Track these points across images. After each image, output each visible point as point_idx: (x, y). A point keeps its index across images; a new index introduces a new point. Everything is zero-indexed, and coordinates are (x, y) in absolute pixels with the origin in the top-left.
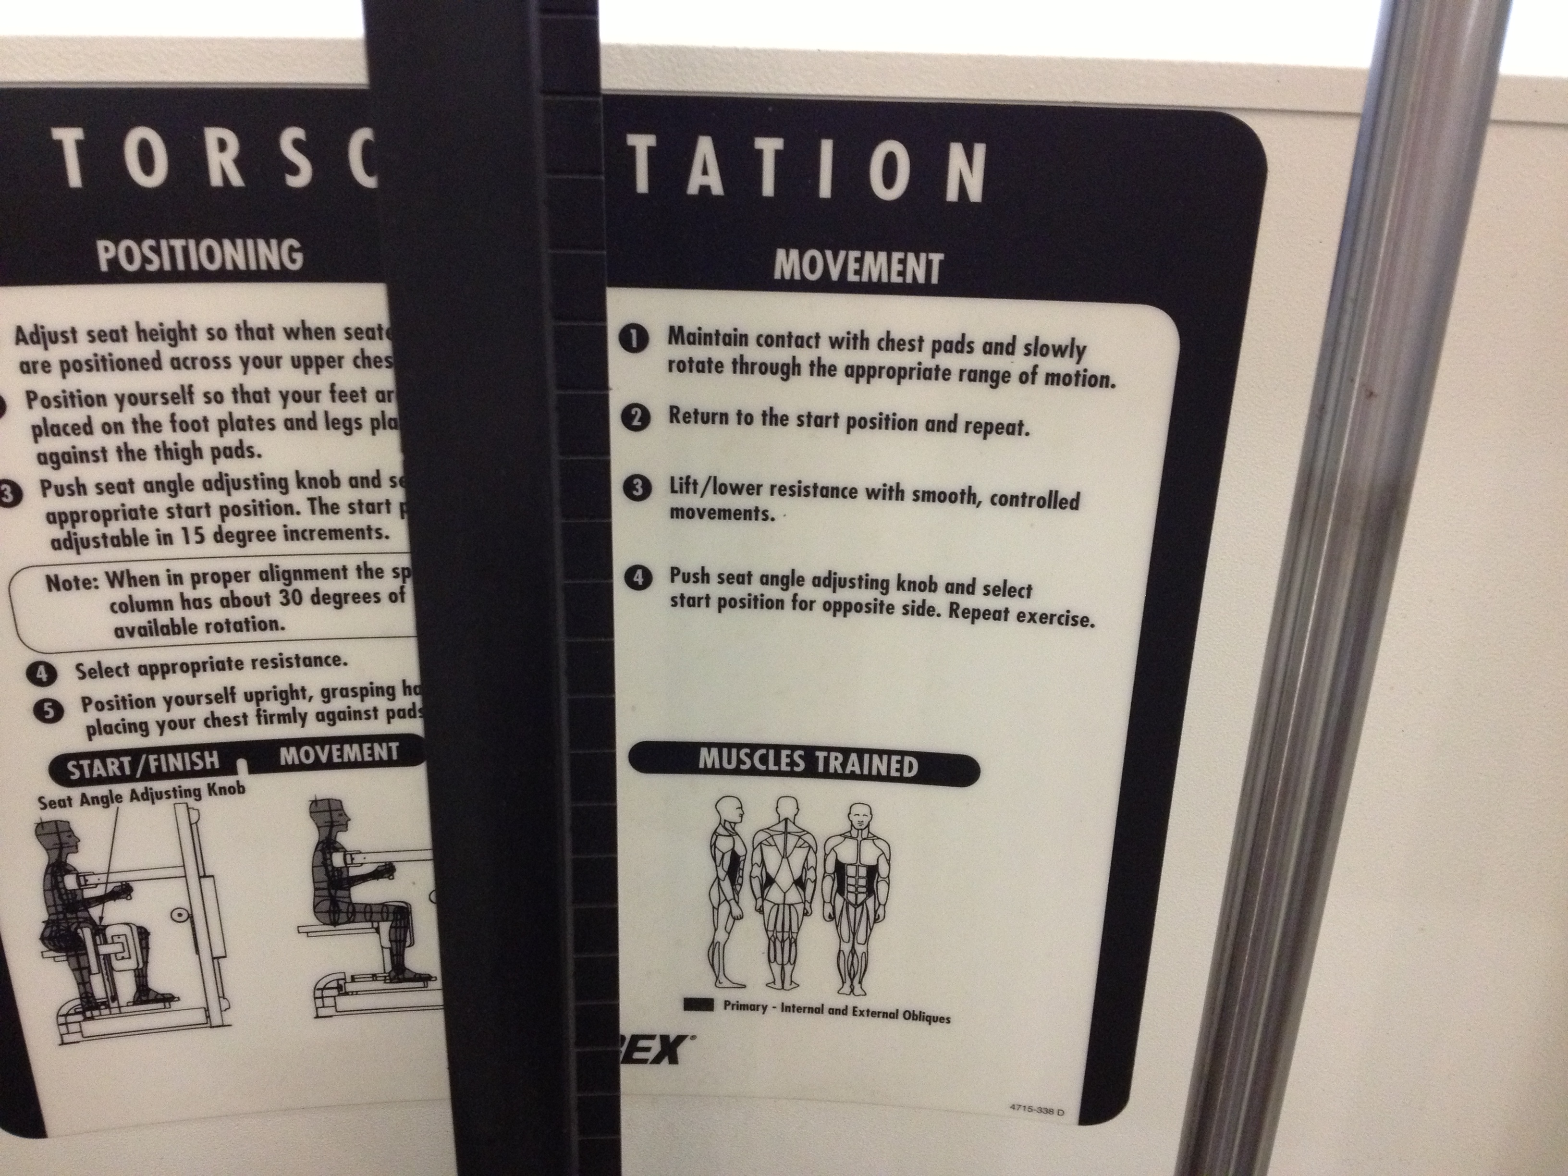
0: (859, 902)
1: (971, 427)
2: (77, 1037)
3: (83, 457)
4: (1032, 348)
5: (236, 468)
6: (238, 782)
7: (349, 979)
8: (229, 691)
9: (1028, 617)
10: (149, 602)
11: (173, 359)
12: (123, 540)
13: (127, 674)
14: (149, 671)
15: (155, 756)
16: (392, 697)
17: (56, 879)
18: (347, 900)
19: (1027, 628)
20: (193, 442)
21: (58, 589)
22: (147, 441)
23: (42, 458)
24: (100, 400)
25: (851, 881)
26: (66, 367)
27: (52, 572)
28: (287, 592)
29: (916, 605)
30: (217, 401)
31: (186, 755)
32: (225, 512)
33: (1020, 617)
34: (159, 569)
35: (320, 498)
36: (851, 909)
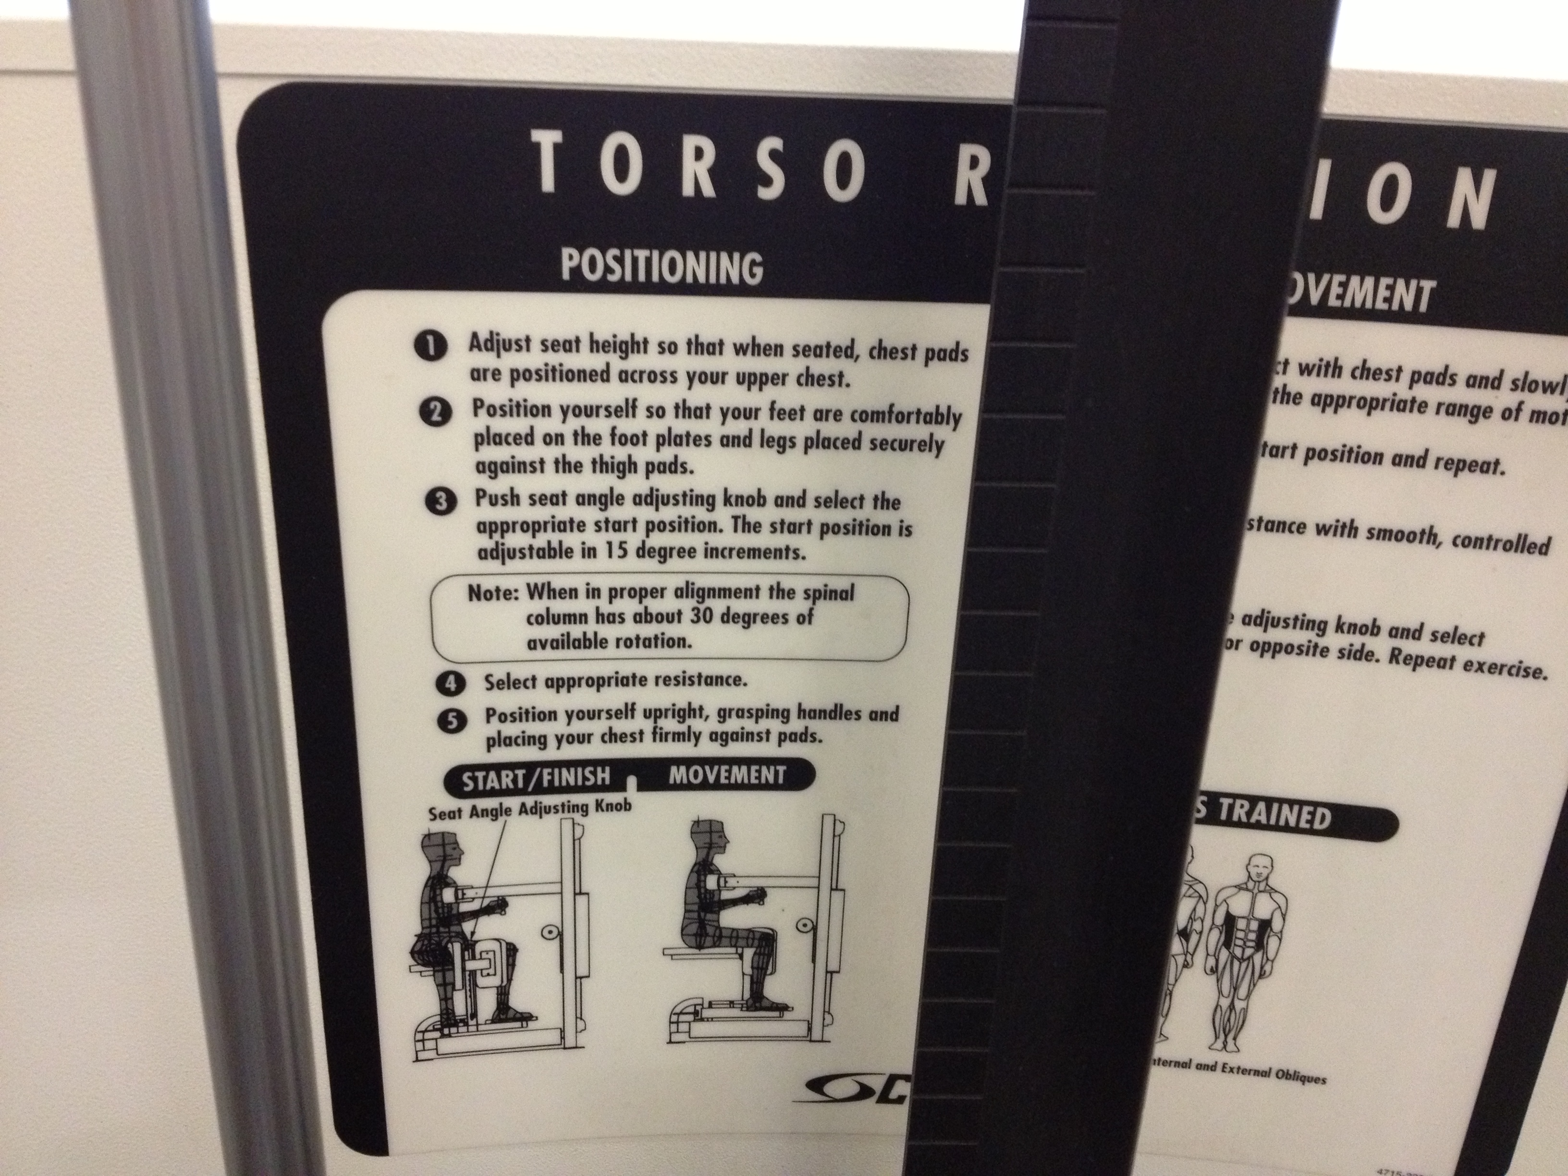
0: (1245, 956)
1: (1442, 464)
2: (432, 1054)
3: (520, 467)
4: (1520, 383)
5: (667, 484)
6: (625, 799)
7: (706, 1005)
8: (630, 707)
9: (1476, 666)
10: (565, 615)
11: (621, 372)
12: (549, 552)
13: (534, 686)
14: (556, 684)
15: (550, 770)
16: (786, 718)
17: (435, 892)
18: (715, 924)
19: (1473, 677)
20: (630, 457)
21: (479, 599)
22: (584, 454)
23: (481, 467)
24: (546, 410)
25: (1240, 935)
26: (516, 375)
27: (475, 581)
28: (698, 610)
29: (1354, 649)
30: (658, 416)
31: (580, 770)
32: (651, 527)
33: (1468, 666)
34: (579, 583)
35: (744, 516)
36: (1236, 964)
